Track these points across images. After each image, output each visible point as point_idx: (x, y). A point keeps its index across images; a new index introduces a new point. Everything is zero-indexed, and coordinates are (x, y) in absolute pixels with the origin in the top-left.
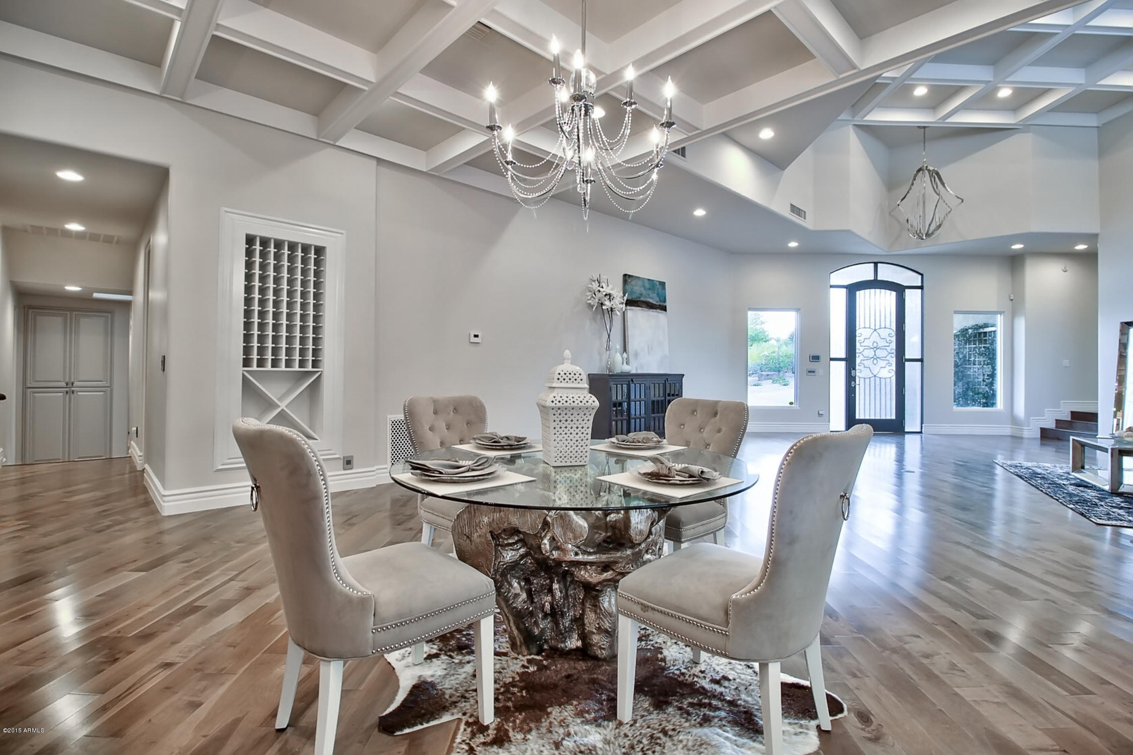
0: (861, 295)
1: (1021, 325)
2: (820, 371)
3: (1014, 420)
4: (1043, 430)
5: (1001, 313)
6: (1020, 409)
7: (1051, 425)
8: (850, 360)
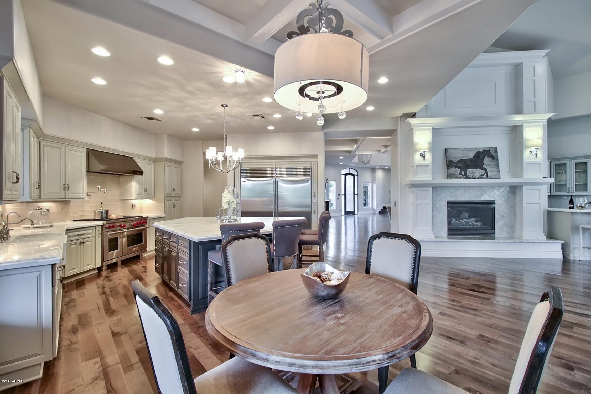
0: (347, 176)
1: (375, 186)
2: (340, 198)
3: (373, 210)
4: (379, 212)
5: (370, 182)
6: (375, 207)
7: (380, 210)
8: (345, 195)
